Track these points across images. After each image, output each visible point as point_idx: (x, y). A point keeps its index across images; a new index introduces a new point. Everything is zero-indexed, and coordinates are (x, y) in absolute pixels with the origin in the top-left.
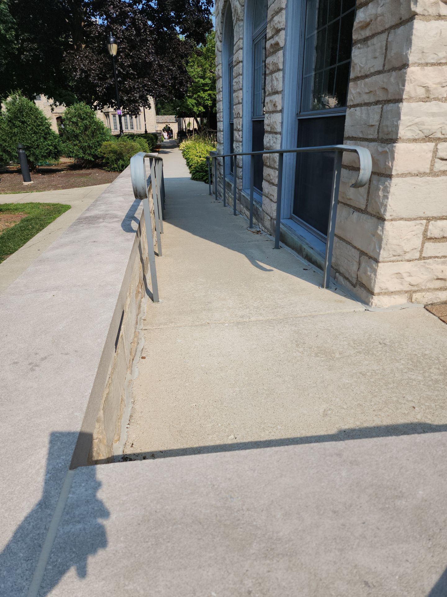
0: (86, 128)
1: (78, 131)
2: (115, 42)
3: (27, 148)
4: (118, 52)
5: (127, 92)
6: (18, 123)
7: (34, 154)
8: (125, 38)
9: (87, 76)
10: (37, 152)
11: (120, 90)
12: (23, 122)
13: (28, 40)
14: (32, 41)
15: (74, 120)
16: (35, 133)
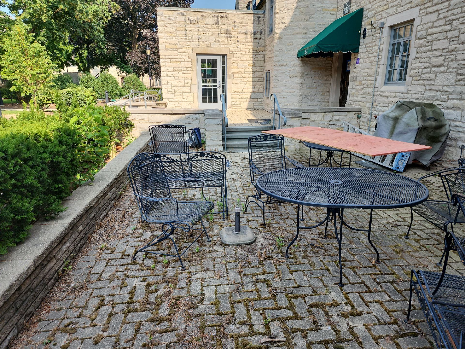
0: (134, 85)
1: (130, 86)
2: (149, 49)
3: (109, 93)
4: (151, 53)
5: (154, 70)
6: (105, 83)
7: (111, 95)
8: (154, 47)
9: (137, 63)
10: (112, 94)
11: (151, 69)
12: (107, 82)
13: (111, 45)
14: (112, 46)
15: (129, 81)
16: (112, 87)
